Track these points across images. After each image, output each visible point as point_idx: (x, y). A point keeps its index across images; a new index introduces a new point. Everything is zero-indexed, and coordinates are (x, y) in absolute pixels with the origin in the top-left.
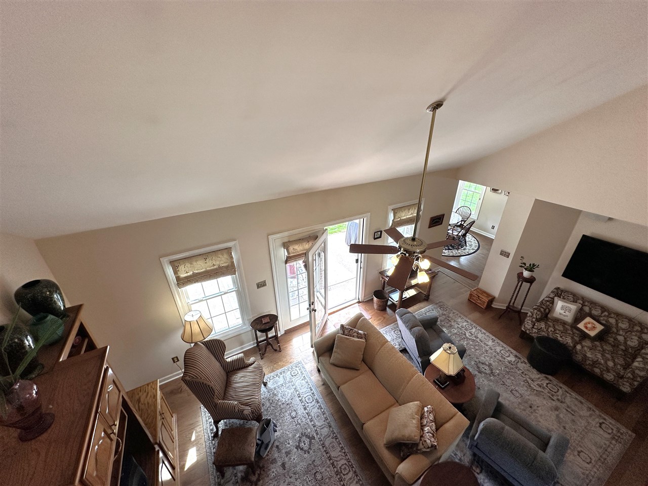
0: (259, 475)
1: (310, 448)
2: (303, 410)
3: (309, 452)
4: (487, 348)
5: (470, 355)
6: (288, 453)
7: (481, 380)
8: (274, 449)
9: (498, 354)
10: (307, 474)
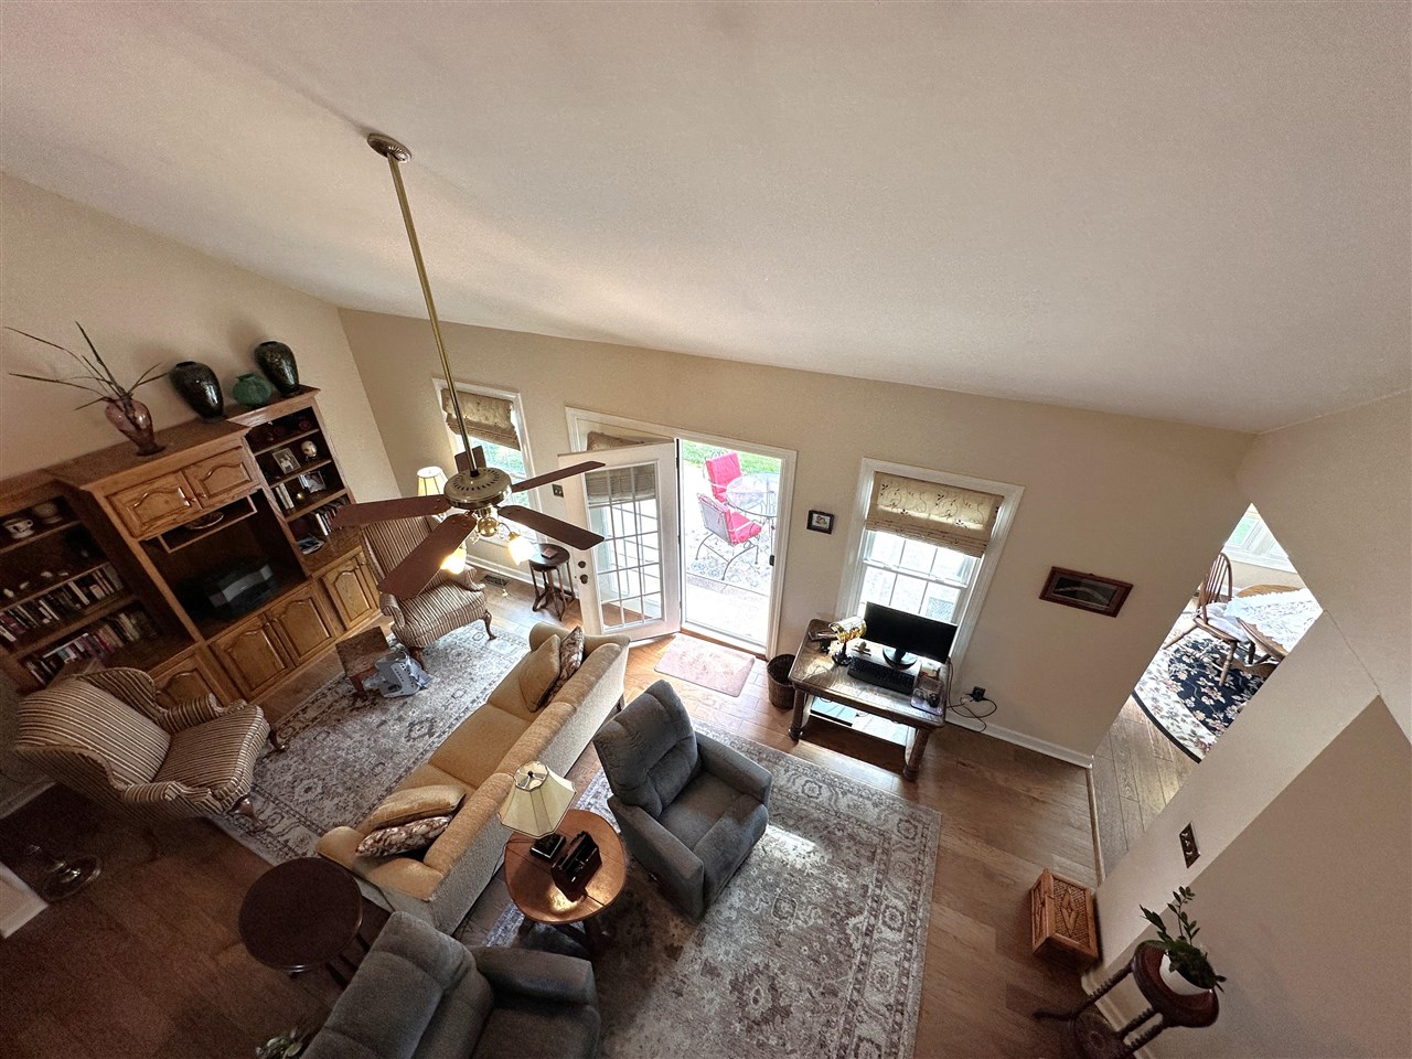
0: (365, 706)
1: (414, 739)
2: (471, 700)
3: (408, 741)
4: (848, 992)
5: (779, 945)
6: (400, 719)
7: (711, 994)
8: (402, 702)
9: (848, 1032)
10: (378, 755)
